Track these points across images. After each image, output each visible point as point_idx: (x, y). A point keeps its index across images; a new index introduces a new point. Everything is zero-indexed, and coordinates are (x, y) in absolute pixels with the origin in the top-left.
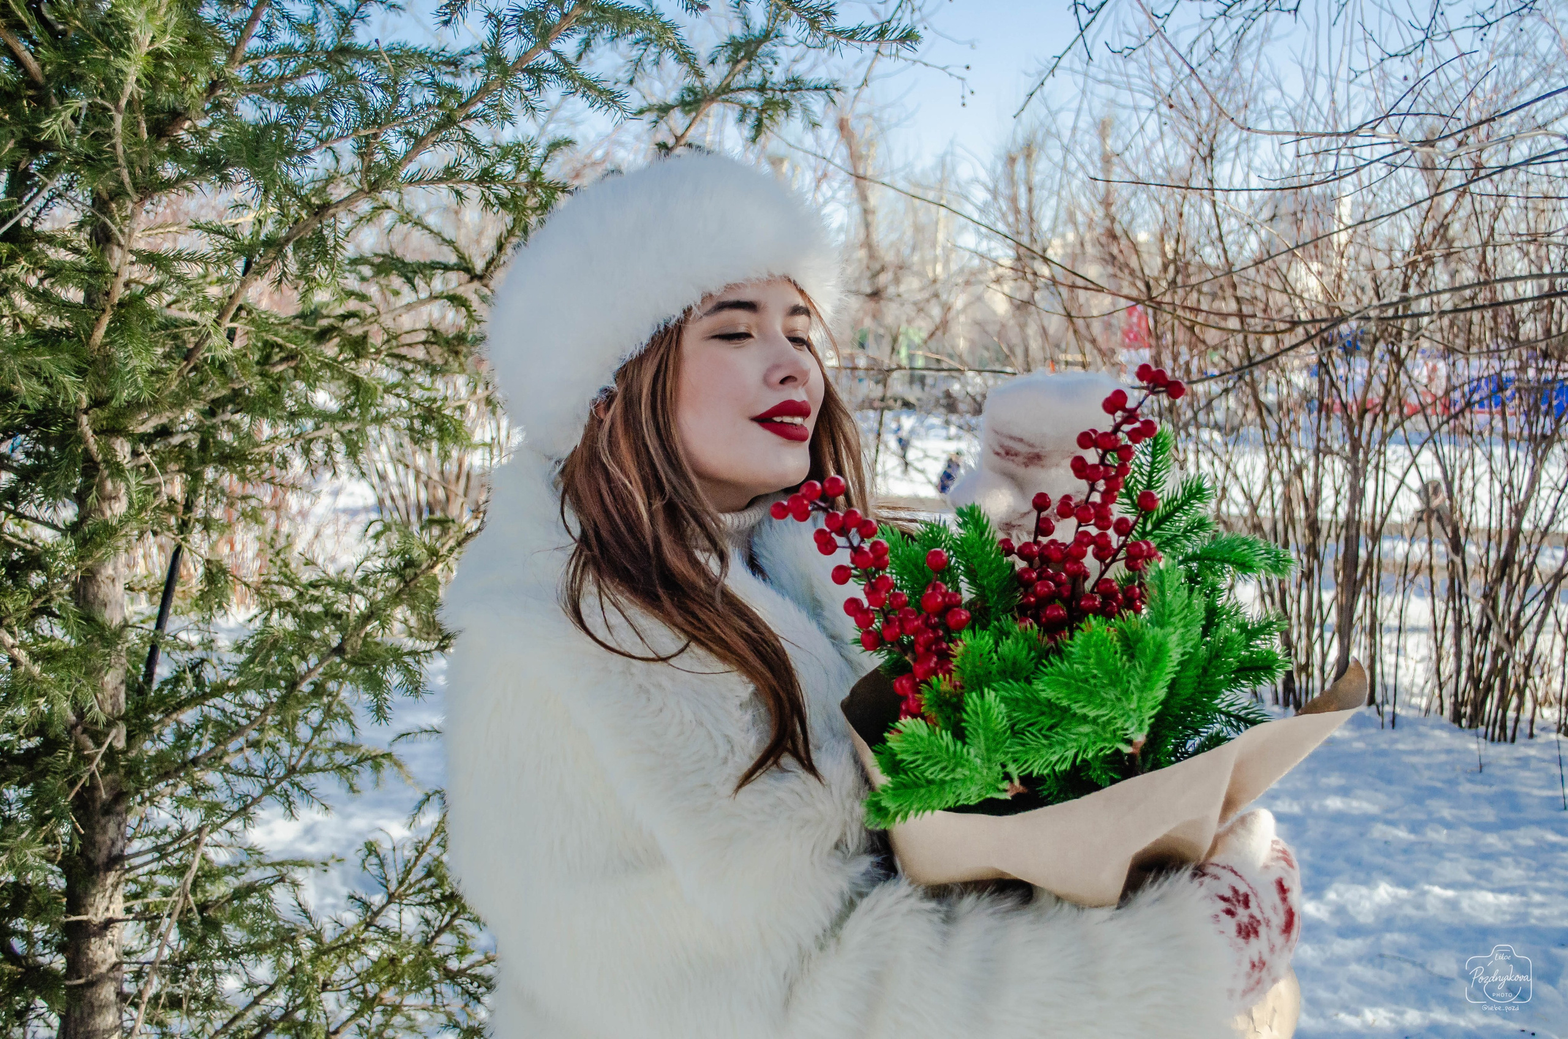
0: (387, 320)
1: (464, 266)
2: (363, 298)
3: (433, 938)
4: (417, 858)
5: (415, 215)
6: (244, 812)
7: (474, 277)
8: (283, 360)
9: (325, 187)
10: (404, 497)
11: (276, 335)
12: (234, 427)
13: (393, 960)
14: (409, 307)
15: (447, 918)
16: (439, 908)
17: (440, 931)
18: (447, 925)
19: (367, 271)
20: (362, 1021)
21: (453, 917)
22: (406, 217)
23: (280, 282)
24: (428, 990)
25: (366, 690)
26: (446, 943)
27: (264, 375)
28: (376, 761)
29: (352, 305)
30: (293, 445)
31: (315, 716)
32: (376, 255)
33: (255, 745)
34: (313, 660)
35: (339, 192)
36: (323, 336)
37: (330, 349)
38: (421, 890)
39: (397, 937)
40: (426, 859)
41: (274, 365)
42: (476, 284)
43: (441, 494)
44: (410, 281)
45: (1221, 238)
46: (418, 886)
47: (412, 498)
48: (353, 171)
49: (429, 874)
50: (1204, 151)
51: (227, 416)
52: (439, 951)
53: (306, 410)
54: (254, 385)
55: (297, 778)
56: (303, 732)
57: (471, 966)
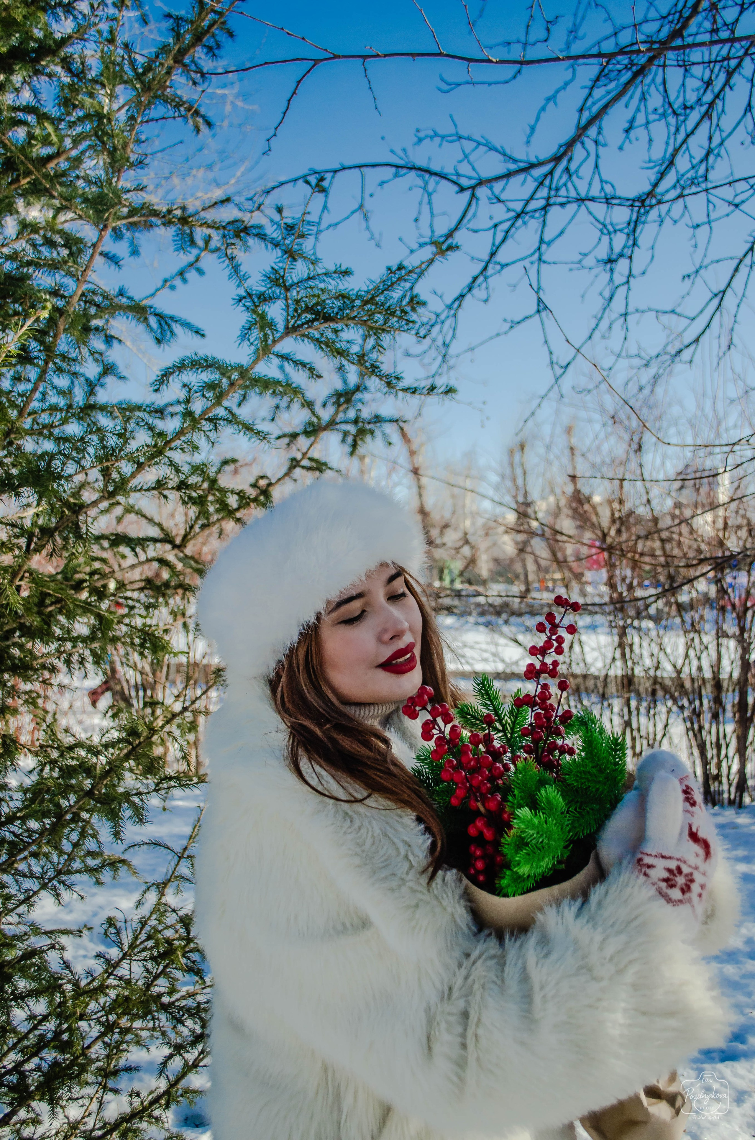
0: (118, 575)
1: (167, 539)
2: (104, 561)
3: (153, 981)
4: (142, 929)
5: (136, 508)
6: (28, 900)
7: (175, 546)
8: (52, 604)
9: (79, 492)
10: (127, 681)
11: (49, 588)
12: (21, 647)
13: (127, 999)
14: (133, 567)
15: (161, 968)
16: (156, 962)
17: (156, 977)
18: (161, 973)
19: (106, 544)
20: (106, 1040)
21: (165, 967)
22: (130, 509)
23: (51, 555)
24: (149, 1017)
25: (108, 820)
26: (161, 986)
27: (40, 613)
28: (113, 864)
29: (97, 565)
30: (59, 658)
31: (74, 837)
32: (112, 534)
33: (35, 855)
34: (73, 798)
35: (88, 496)
36: (78, 586)
37: (84, 595)
38: (144, 950)
39: (128, 982)
40: (147, 928)
41: (47, 607)
42: (176, 551)
43: (151, 679)
44: (133, 550)
45: (649, 501)
46: (142, 946)
47: (133, 682)
48: (97, 480)
49: (149, 938)
50: (635, 446)
51: (16, 640)
52: (155, 990)
53: (69, 637)
54: (34, 621)
55: (64, 878)
56: (67, 846)
57: (178, 1000)
